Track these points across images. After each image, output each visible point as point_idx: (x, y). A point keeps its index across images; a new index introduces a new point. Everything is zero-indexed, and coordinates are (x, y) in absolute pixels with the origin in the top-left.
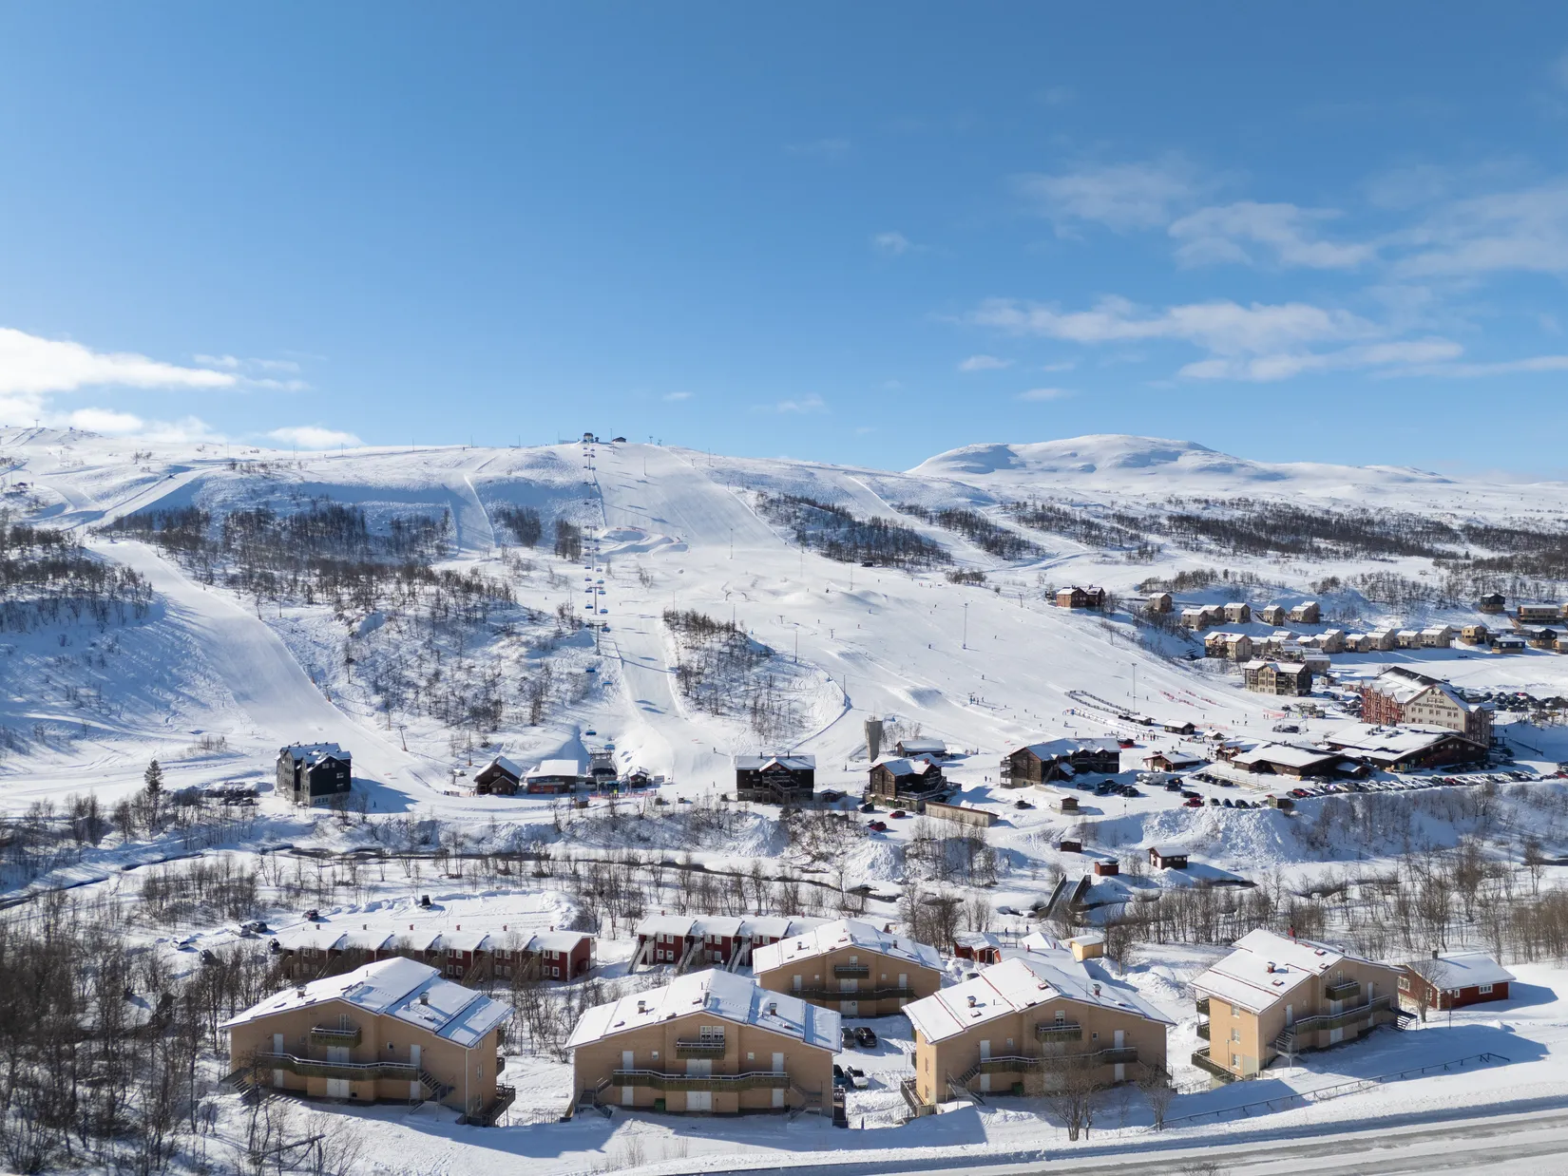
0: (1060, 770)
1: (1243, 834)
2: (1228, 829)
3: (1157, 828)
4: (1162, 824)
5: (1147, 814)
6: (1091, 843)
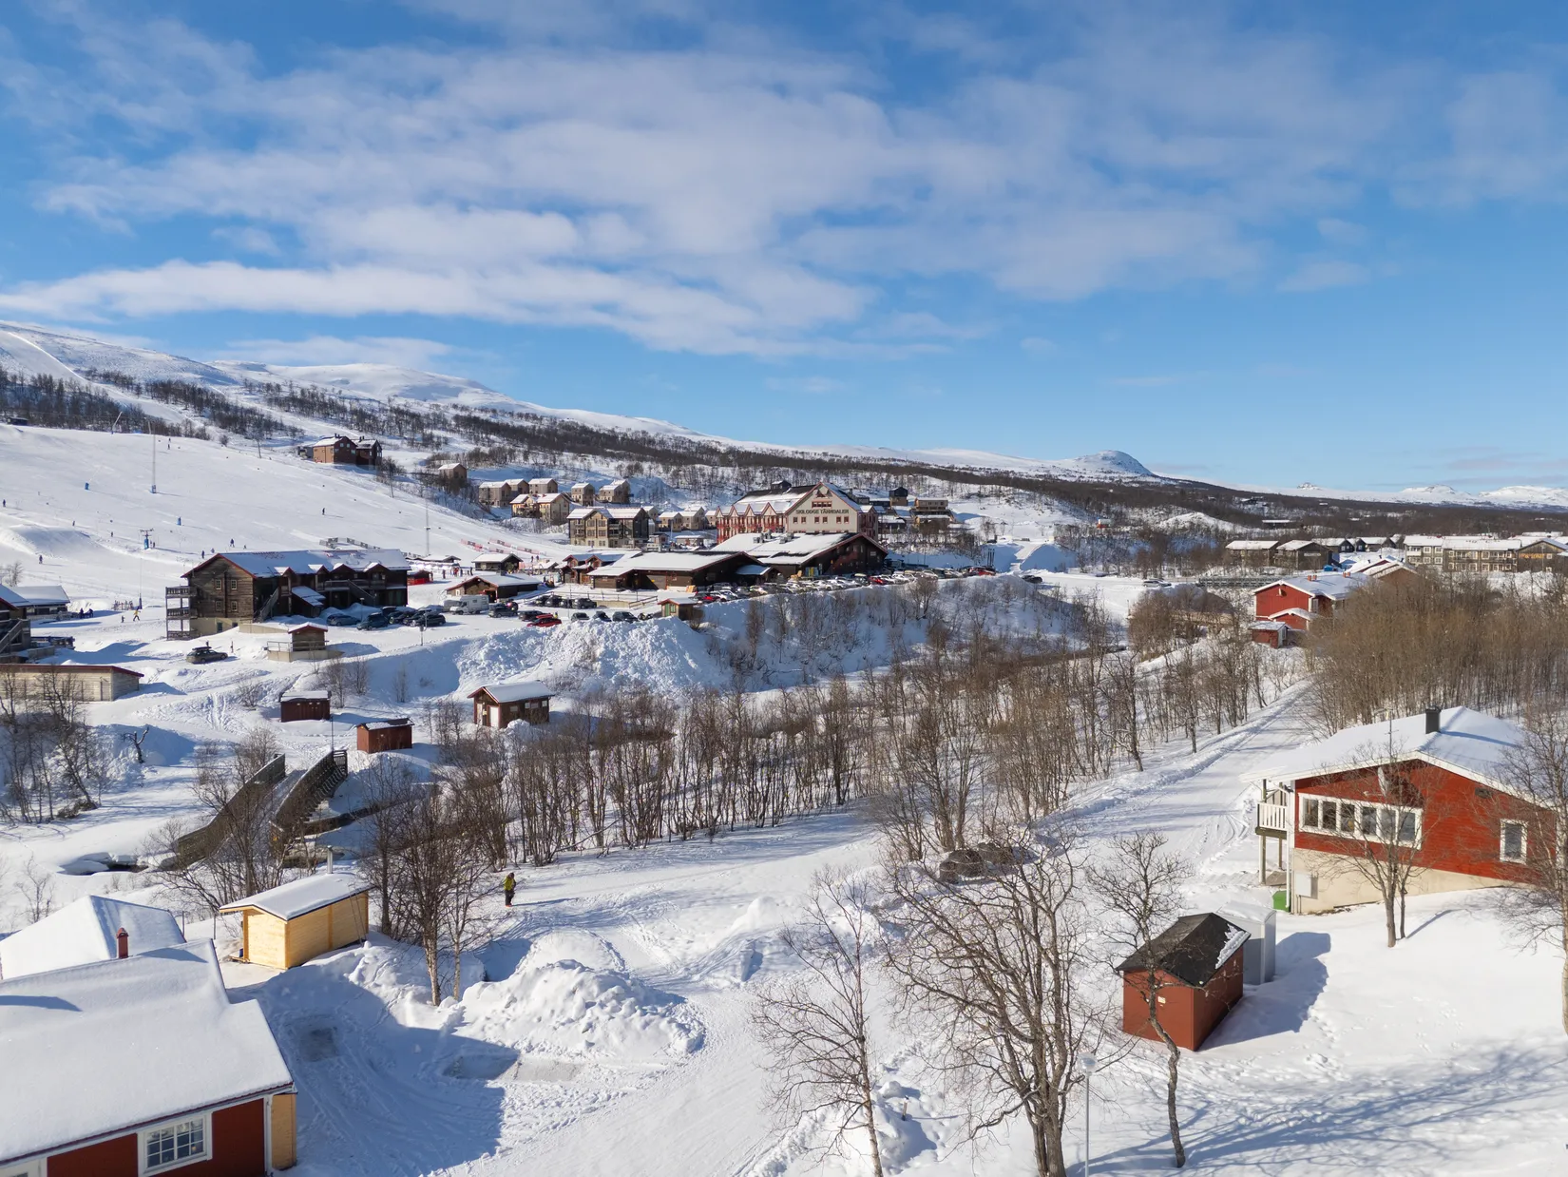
0: (294, 597)
1: (636, 660)
2: (610, 653)
3: (484, 663)
4: (492, 656)
5: (466, 642)
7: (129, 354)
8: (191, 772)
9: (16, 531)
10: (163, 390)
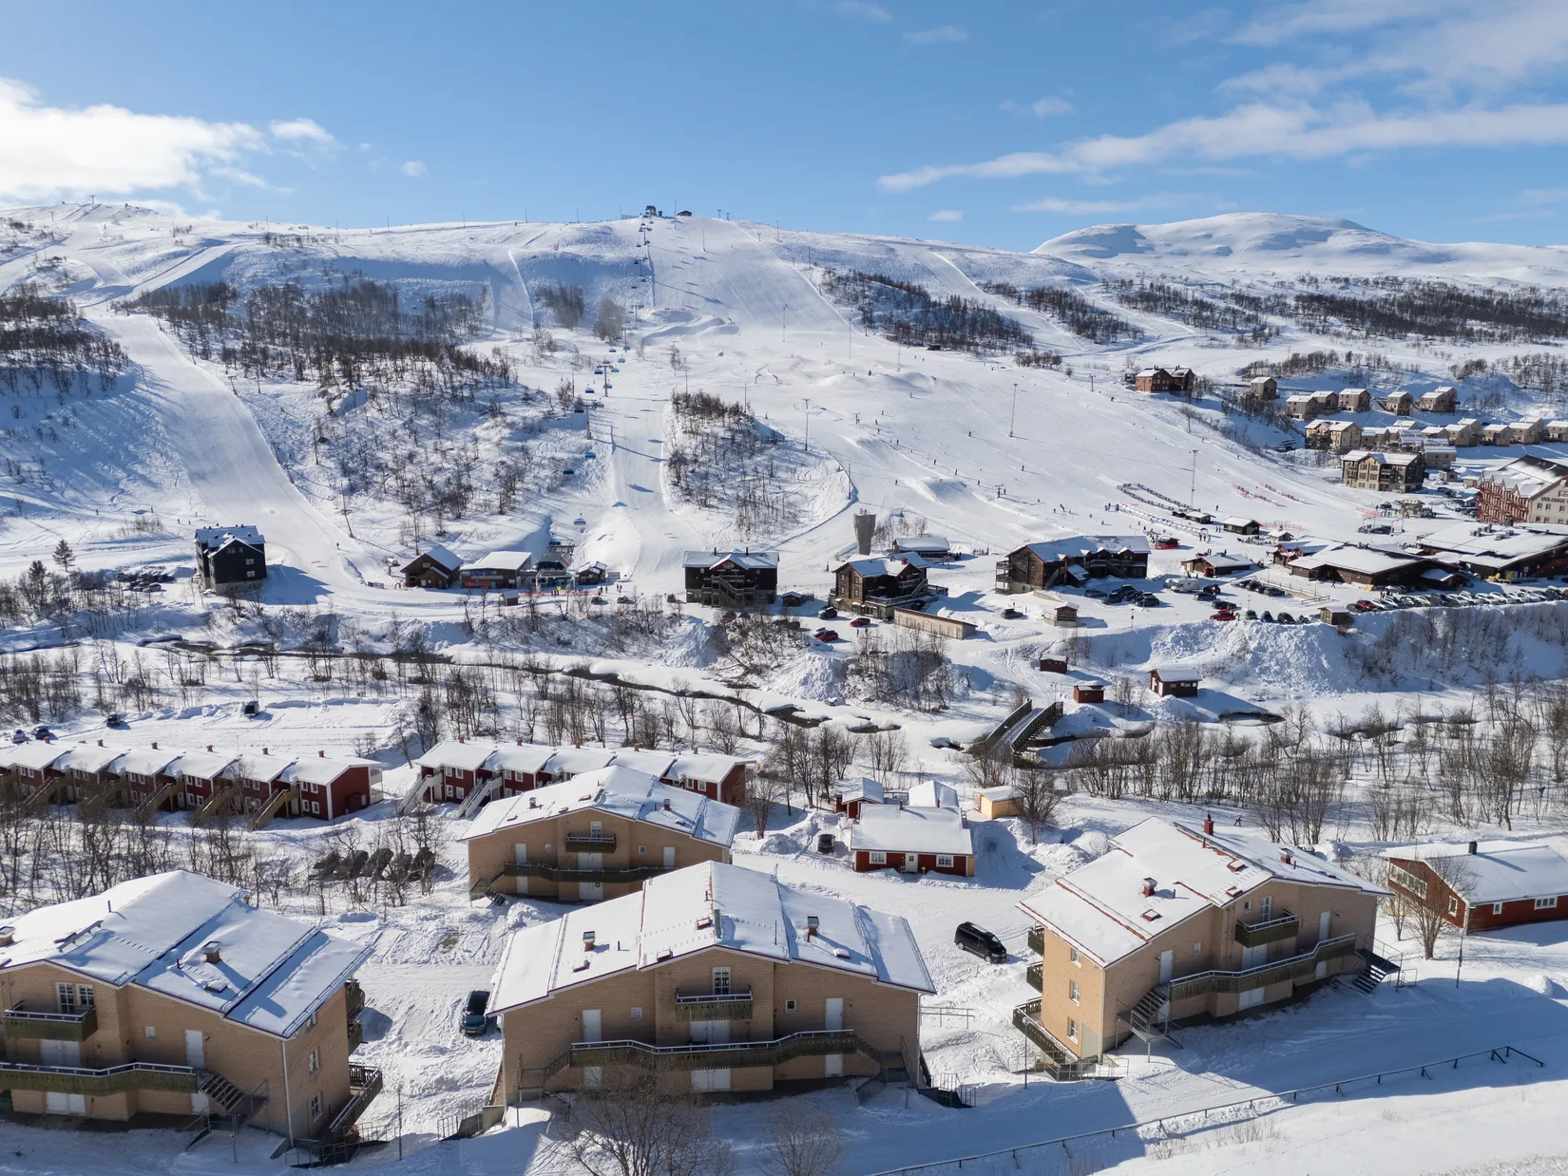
0: (1068, 574)
1: (1280, 656)
2: (1261, 648)
3: (1169, 645)
4: (1177, 640)
5: (1160, 628)
6: (1081, 661)
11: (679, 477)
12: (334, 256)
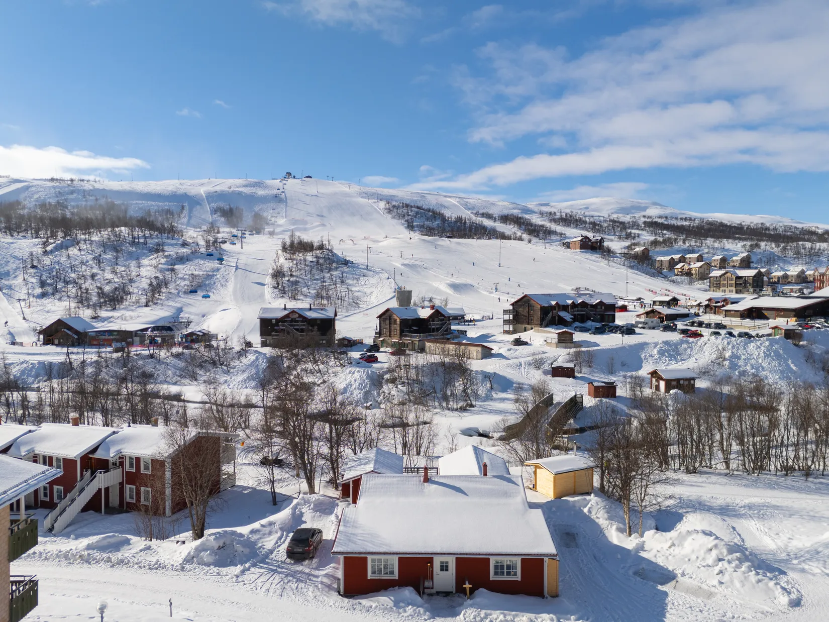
0: (559, 316)
2: (735, 356)
3: (657, 356)
4: (662, 353)
5: (646, 344)
6: (585, 370)
7: (492, 204)
8: (512, 396)
9: (447, 284)
10: (505, 219)
11: (278, 284)
12: (91, 188)
